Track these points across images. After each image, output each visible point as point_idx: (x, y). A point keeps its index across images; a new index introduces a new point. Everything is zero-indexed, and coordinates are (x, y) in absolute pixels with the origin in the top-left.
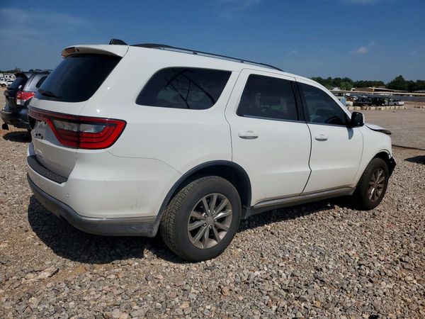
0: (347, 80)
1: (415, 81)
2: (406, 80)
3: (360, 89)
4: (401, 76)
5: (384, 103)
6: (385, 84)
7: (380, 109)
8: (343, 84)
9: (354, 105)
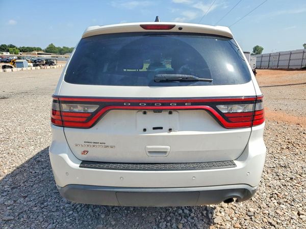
0: (12, 46)
1: (62, 47)
2: (56, 46)
3: (26, 53)
4: (52, 44)
5: (54, 63)
6: (43, 49)
7: (53, 68)
8: (11, 49)
9: (34, 66)
